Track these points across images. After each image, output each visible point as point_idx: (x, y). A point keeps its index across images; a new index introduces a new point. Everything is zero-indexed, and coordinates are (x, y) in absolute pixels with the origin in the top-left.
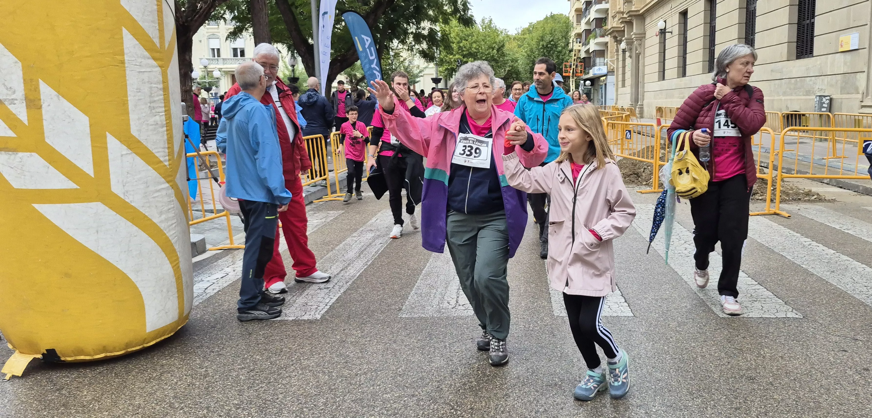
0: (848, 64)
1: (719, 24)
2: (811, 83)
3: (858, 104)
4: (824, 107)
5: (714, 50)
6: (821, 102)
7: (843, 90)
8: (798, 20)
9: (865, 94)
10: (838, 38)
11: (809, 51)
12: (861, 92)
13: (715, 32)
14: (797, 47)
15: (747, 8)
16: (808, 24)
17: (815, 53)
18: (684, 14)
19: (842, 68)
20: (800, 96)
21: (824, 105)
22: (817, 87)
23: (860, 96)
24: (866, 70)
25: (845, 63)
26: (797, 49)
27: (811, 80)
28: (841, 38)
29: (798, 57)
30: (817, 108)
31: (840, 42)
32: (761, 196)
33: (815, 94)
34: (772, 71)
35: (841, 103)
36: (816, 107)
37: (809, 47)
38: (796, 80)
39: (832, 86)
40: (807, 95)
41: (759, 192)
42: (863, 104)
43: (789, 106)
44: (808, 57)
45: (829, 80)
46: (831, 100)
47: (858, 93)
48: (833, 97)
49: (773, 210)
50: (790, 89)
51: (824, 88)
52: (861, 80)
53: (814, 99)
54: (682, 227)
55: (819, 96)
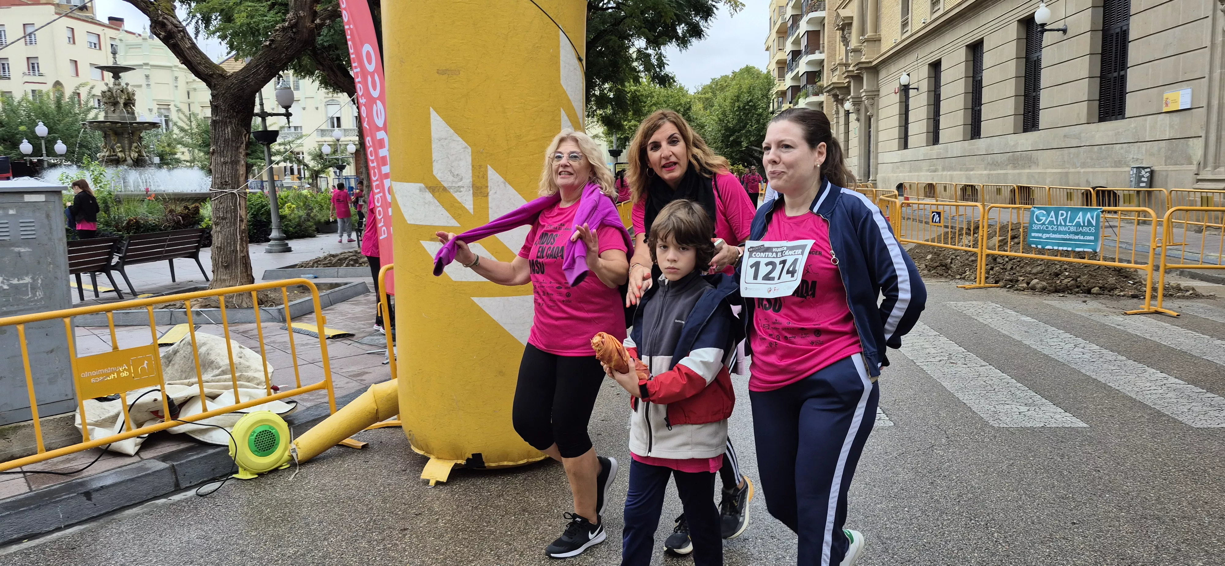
0: (1176, 127)
1: (987, 77)
2: (1122, 151)
3: (1191, 177)
4: (1143, 182)
5: (980, 111)
6: (1139, 176)
7: (1169, 160)
8: (1101, 73)
9: (1202, 165)
10: (1161, 95)
11: (1117, 110)
12: (1195, 163)
13: (981, 87)
14: (1100, 106)
15: (1027, 58)
16: (1115, 77)
17: (1128, 113)
18: (936, 66)
19: (1168, 133)
20: (1107, 167)
21: (1143, 179)
22: (1131, 156)
23: (1194, 168)
24: (1203, 135)
25: (1171, 126)
26: (1100, 108)
27: (1122, 148)
28: (1166, 95)
29: (1101, 119)
30: (1133, 183)
31: (1164, 99)
32: (1121, 291)
33: (1128, 166)
34: (1065, 136)
35: (1167, 175)
36: (1131, 181)
37: (1117, 106)
38: (1101, 149)
39: (1152, 154)
40: (1116, 167)
41: (1119, 286)
42: (1199, 177)
43: (1090, 180)
44: (1116, 119)
45: (1148, 148)
46: (1152, 173)
47: (1191, 163)
48: (1155, 168)
49: (1153, 309)
50: (1092, 159)
51: (1140, 157)
52: (1196, 148)
53: (1127, 171)
54: (1054, 328)
55: (1137, 168)
